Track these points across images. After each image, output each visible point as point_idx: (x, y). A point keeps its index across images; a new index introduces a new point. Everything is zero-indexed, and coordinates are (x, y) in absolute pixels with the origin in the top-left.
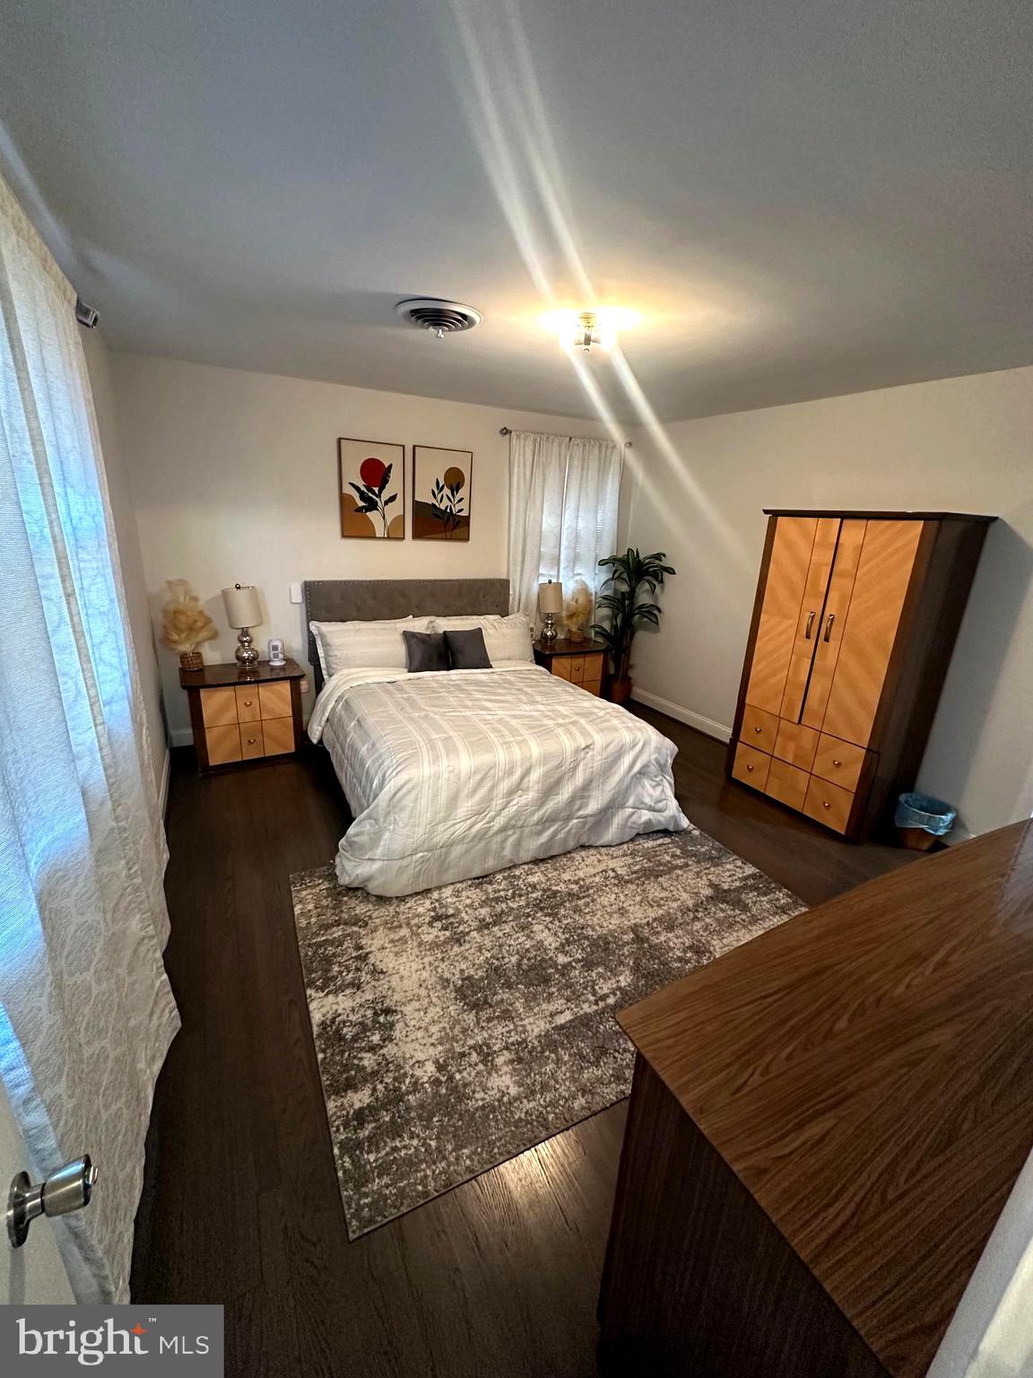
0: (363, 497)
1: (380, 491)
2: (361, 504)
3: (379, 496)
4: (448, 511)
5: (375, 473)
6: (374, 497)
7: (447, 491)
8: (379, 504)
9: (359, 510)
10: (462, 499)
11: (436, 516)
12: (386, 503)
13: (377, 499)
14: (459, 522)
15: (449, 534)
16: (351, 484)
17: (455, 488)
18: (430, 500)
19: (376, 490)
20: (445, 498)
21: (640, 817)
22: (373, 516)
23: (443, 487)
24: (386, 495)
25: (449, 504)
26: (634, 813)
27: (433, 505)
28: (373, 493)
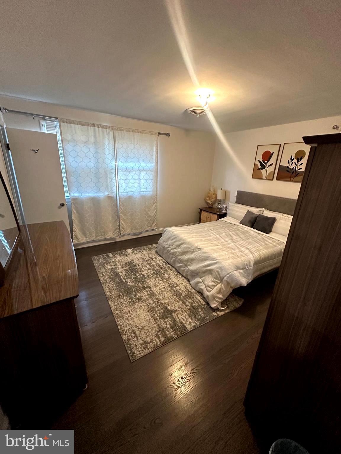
0: (261, 164)
1: (267, 163)
2: (260, 167)
3: (266, 164)
4: (294, 169)
5: (267, 156)
6: (265, 164)
7: (295, 161)
8: (266, 167)
9: (259, 169)
10: (302, 164)
11: (288, 171)
12: (269, 166)
13: (266, 165)
14: (298, 174)
15: (292, 179)
16: (258, 160)
17: (299, 159)
18: (286, 164)
19: (266, 162)
20: (294, 163)
21: (201, 286)
22: (263, 171)
23: (294, 159)
24: (269, 164)
25: (295, 166)
26: (201, 283)
27: (288, 167)
28: (265, 163)
